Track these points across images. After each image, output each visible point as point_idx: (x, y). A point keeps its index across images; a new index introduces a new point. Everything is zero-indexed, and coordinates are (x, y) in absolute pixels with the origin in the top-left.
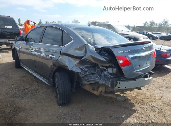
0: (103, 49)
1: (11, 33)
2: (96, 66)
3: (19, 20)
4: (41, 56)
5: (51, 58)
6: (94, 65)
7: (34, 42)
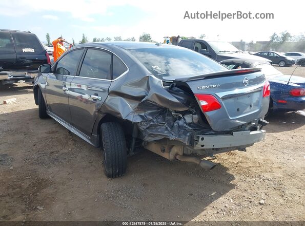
0: (175, 84)
1: (33, 60)
2: (166, 112)
3: (48, 37)
4: (83, 99)
5: (94, 100)
6: (162, 111)
7: (69, 74)
